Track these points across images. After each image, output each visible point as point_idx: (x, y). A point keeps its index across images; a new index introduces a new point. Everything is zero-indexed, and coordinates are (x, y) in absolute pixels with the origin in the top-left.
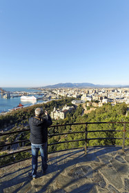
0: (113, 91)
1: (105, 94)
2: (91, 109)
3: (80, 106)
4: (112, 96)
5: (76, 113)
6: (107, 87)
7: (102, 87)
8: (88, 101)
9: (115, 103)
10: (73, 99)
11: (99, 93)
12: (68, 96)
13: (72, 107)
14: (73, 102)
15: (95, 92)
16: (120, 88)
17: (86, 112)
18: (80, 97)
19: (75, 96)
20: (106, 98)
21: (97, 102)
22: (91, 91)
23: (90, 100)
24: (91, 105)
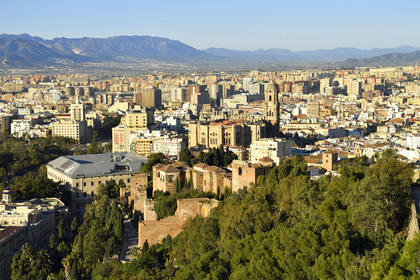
0: (311, 87)
1: (266, 110)
2: (184, 211)
3: (111, 190)
4: (305, 117)
5: (84, 243)
6: (273, 63)
7: (241, 63)
8: (159, 159)
9: (327, 163)
10: (55, 148)
11: (228, 103)
12: (18, 128)
13: (55, 202)
14: (58, 172)
15: (204, 98)
16: (350, 66)
17: (152, 231)
18: (101, 132)
19: (67, 129)
20: (270, 131)
21: (219, 159)
22: (172, 92)
23: (172, 147)
24: (183, 184)
